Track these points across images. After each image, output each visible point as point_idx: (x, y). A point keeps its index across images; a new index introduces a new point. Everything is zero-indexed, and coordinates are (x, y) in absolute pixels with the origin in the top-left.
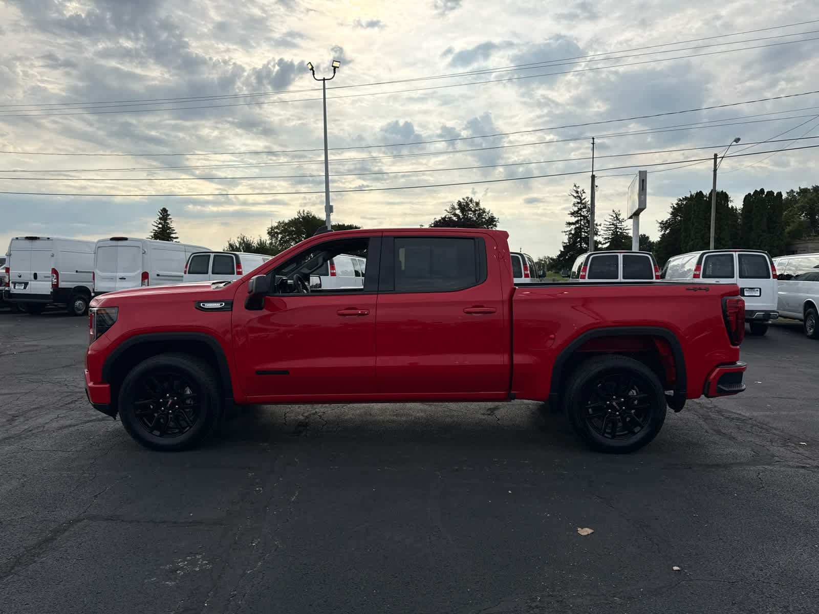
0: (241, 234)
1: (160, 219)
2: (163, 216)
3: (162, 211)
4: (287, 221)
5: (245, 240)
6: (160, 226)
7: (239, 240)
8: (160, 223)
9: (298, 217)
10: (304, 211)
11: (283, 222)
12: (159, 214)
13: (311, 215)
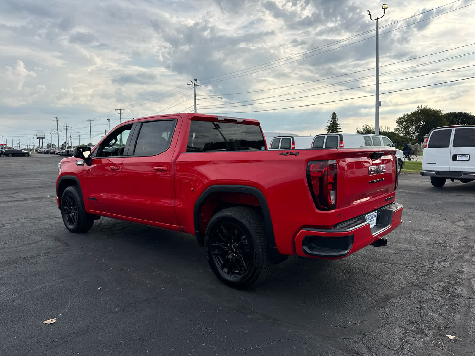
0: (365, 124)
1: (332, 119)
2: (333, 117)
3: (333, 114)
4: (410, 113)
5: (367, 127)
6: (332, 123)
7: (364, 128)
8: (332, 121)
9: (417, 110)
10: (422, 106)
11: (407, 114)
12: (331, 116)
13: (427, 108)
